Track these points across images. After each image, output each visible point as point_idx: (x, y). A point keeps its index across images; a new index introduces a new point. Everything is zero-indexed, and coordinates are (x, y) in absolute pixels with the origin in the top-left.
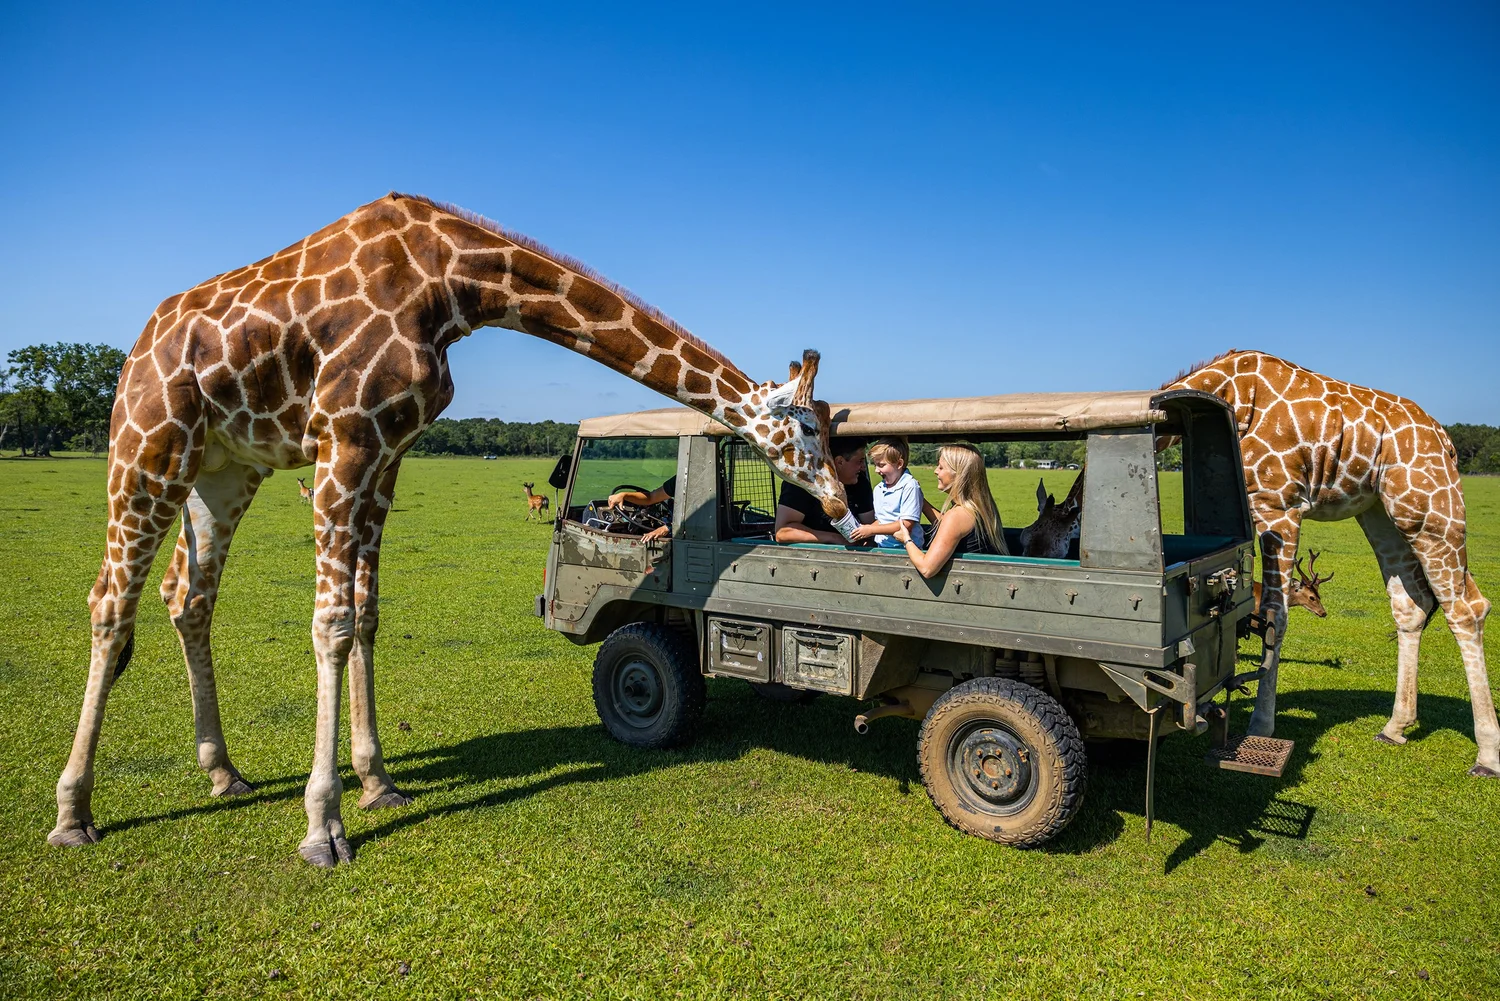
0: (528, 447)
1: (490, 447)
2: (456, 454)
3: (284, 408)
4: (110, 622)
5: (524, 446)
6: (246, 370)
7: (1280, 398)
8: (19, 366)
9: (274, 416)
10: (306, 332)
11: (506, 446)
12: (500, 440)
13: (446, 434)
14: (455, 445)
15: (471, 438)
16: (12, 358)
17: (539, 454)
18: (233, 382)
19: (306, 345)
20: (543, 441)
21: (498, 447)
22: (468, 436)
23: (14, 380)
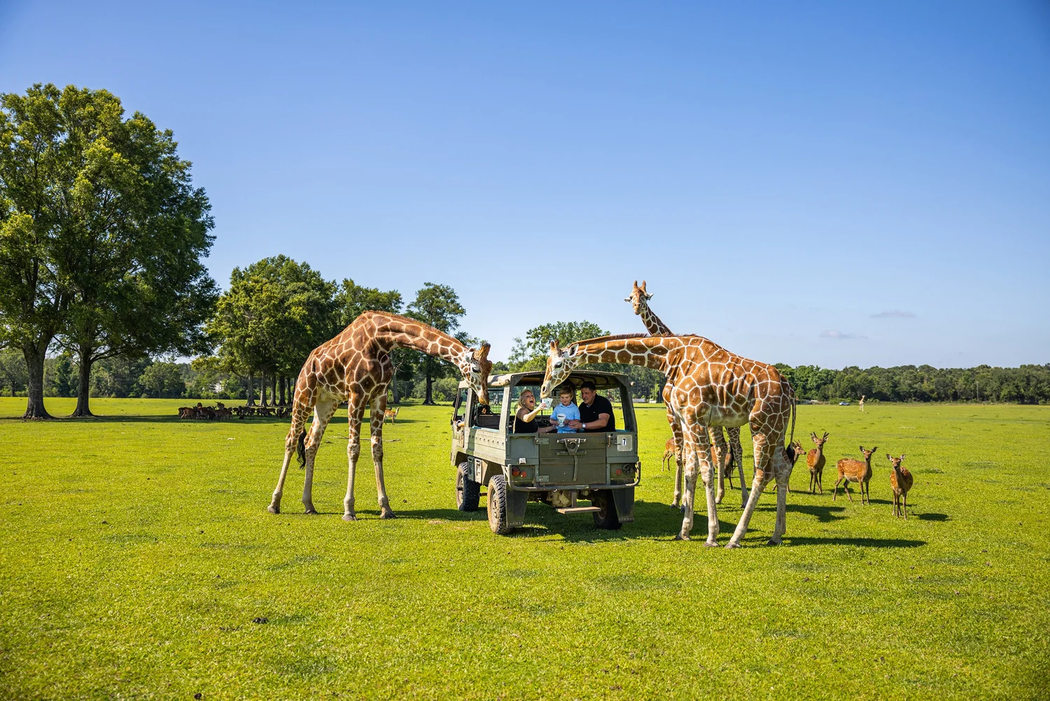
0: (956, 393)
1: (915, 393)
2: (881, 400)
3: (338, 383)
4: (290, 445)
5: (951, 392)
6: (326, 374)
7: (706, 360)
8: (532, 341)
9: (335, 386)
10: (339, 361)
11: (932, 391)
12: (926, 386)
13: (871, 382)
14: (880, 392)
15: (895, 385)
16: (529, 335)
17: (967, 399)
18: (323, 377)
19: (340, 365)
20: (972, 386)
21: (925, 393)
22: (893, 383)
23: (530, 351)
